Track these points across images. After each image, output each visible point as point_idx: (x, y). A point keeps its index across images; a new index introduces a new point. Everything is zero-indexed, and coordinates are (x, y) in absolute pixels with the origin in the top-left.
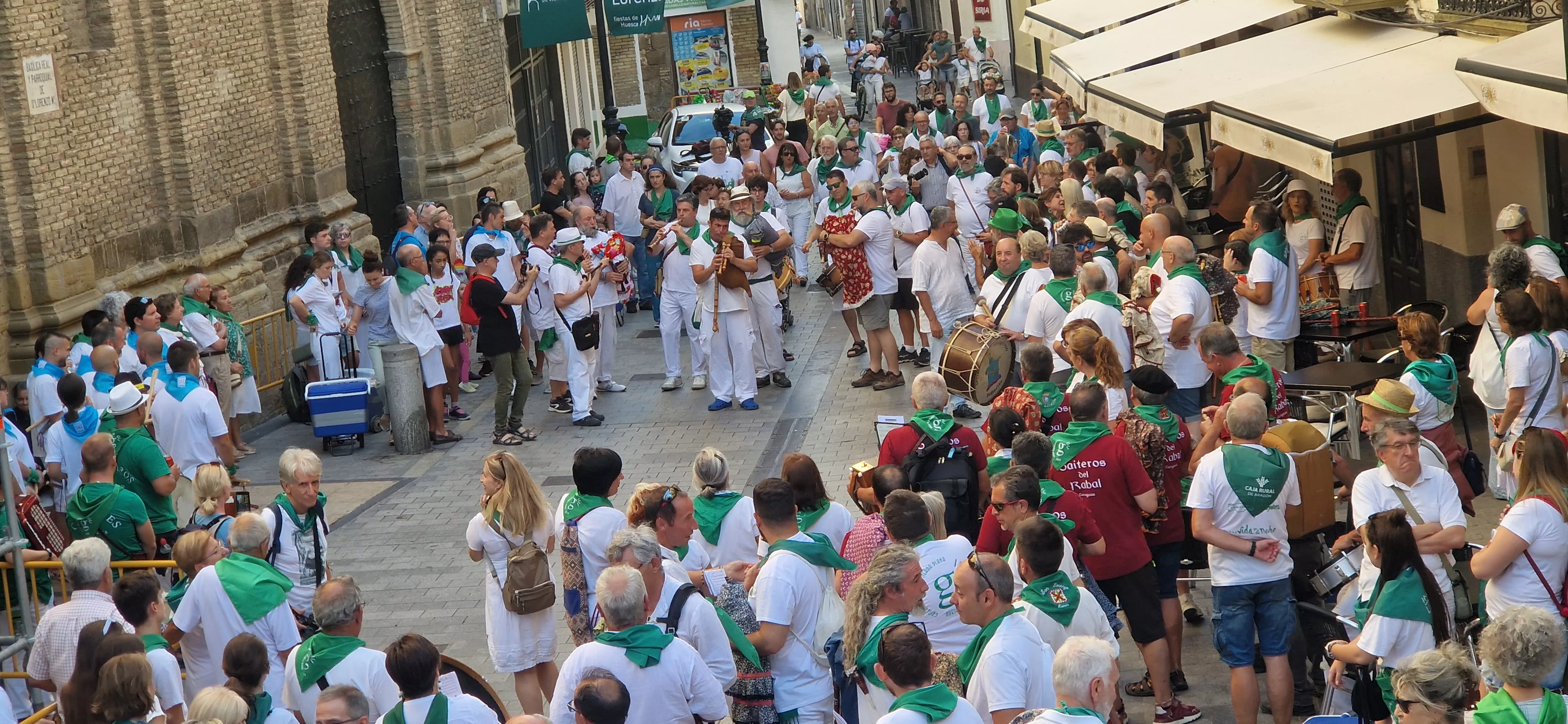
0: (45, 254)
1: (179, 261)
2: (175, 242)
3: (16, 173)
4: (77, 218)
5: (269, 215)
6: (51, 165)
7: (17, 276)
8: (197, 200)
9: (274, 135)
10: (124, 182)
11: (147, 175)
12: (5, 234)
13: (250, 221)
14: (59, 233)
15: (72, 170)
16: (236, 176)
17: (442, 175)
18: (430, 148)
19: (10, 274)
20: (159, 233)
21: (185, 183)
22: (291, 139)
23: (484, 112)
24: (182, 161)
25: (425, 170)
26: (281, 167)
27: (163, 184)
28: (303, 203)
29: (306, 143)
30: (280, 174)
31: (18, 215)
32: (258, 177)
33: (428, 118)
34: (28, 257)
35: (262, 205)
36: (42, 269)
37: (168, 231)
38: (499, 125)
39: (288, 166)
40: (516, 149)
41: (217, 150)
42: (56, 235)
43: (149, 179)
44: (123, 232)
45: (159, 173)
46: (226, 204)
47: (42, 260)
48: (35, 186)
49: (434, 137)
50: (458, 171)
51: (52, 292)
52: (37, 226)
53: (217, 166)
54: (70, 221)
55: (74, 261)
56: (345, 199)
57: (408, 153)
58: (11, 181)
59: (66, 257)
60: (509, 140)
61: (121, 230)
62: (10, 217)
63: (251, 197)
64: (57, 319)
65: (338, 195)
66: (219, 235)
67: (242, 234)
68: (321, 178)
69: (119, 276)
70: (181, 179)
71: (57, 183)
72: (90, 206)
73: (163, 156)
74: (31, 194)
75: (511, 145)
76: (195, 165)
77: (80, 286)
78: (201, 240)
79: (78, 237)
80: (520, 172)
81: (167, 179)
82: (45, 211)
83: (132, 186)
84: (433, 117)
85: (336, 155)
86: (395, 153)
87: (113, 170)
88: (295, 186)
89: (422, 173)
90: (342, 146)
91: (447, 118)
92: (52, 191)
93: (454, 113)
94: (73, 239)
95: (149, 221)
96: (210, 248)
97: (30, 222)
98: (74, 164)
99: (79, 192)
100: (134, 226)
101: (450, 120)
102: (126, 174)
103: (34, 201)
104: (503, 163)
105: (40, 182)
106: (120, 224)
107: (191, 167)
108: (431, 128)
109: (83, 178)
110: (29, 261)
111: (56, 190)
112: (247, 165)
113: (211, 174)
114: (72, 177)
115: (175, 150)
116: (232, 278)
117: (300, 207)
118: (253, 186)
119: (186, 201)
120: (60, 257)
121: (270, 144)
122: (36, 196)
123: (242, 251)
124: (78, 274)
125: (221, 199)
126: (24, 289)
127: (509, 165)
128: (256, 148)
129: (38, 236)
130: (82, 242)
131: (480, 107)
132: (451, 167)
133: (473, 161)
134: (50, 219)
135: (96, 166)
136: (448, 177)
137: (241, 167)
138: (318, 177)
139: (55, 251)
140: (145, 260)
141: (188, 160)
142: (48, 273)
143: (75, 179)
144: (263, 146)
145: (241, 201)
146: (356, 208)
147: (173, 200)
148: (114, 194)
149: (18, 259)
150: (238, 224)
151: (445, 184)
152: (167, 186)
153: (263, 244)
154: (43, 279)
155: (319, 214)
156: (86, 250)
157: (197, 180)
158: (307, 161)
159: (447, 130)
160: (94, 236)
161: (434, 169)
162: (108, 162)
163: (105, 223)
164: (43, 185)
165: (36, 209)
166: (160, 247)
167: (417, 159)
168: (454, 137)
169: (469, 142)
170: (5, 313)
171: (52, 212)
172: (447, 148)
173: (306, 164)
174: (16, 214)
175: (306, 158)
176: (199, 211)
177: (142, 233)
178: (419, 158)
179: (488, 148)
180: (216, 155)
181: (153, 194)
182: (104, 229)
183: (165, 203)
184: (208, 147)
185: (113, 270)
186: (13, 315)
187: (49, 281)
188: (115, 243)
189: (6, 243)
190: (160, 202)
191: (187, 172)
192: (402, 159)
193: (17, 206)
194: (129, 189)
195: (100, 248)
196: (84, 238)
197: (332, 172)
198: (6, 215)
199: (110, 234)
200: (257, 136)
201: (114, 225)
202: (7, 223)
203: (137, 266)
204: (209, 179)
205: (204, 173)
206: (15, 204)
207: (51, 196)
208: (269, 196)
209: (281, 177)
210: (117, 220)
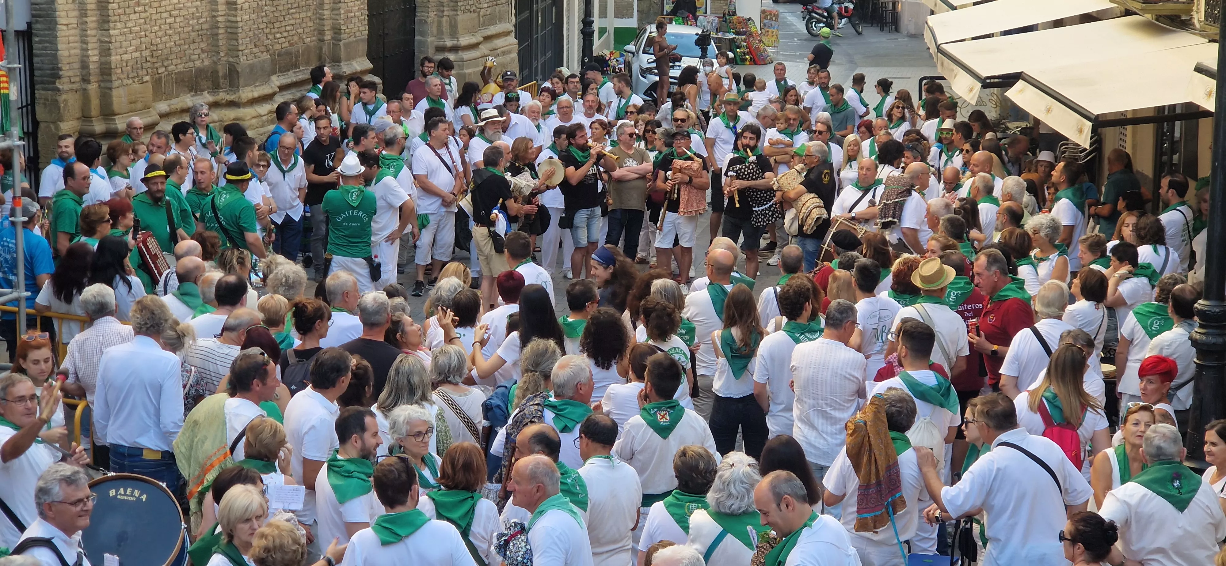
0: (114, 78)
1: (223, 96)
2: (221, 81)
3: (98, 12)
4: (143, 53)
5: (301, 68)
6: (127, 10)
7: (90, 92)
8: (242, 51)
9: (313, 7)
10: (186, 30)
11: (205, 26)
12: (85, 58)
13: (285, 71)
14: (127, 63)
15: (143, 15)
16: (278, 35)
17: (446, 54)
18: (440, 32)
19: (85, 89)
20: (209, 72)
21: (234, 36)
22: (326, 12)
23: (489, 9)
24: (234, 19)
25: (434, 49)
26: (316, 33)
27: (217, 35)
29: (337, 17)
30: (314, 38)
31: (96, 45)
32: (296, 38)
33: (442, 9)
34: (101, 78)
35: (297, 60)
36: (110, 89)
37: (217, 72)
38: (500, 21)
39: (321, 32)
40: (512, 40)
41: (264, 14)
42: (125, 64)
43: (207, 30)
44: (181, 68)
45: (215, 26)
46: (266, 56)
47: (111, 81)
48: (111, 25)
49: (444, 24)
50: (460, 53)
51: (116, 107)
52: (110, 55)
53: (262, 26)
54: (137, 54)
55: (136, 86)
56: (362, 64)
57: (423, 34)
58: (94, 19)
59: (130, 81)
60: (507, 34)
61: (179, 66)
62: (90, 46)
63: (288, 53)
64: (117, 128)
65: (359, 60)
66: (257, 79)
67: (277, 81)
68: (346, 45)
69: (174, 101)
70: (231, 33)
71: (130, 24)
72: (156, 45)
73: (219, 13)
74: (108, 30)
75: (508, 38)
76: (243, 23)
77: (139, 105)
78: (242, 81)
79: (142, 68)
80: (512, 60)
81: (221, 31)
82: (118, 45)
83: (193, 34)
84: (445, 9)
85: (361, 29)
86: (412, 33)
87: (178, 20)
88: (325, 49)
90: (366, 22)
91: (456, 11)
92: (125, 30)
93: (463, 8)
94: (137, 69)
95: (202, 61)
96: (249, 89)
97: (105, 52)
98: (146, 11)
99: (147, 33)
100: (191, 64)
101: (459, 13)
102: (188, 23)
103: (110, 36)
104: (499, 51)
105: (116, 22)
106: (179, 61)
107: (240, 24)
108: (443, 17)
109: (153, 23)
110: (101, 81)
111: (129, 29)
112: (288, 28)
113: (256, 32)
114: (142, 21)
115: (230, 10)
116: (263, 114)
118: (291, 45)
119: (234, 51)
120: (125, 81)
121: (309, 14)
122: (112, 32)
123: (274, 94)
124: (139, 96)
125: (262, 52)
126: (95, 103)
127: (504, 53)
128: (297, 16)
129: (110, 63)
130: (145, 72)
131: (486, 5)
132: (455, 49)
133: (473, 46)
134: (120, 51)
135: (165, 15)
136: (451, 57)
137: (283, 29)
138: (344, 44)
139: (122, 76)
140: (196, 92)
141: (239, 19)
142: (115, 93)
143: (145, 23)
144: (303, 15)
145: (279, 55)
146: (372, 71)
147: (223, 48)
148: (176, 37)
149: (93, 79)
150: (274, 73)
152: (220, 37)
153: (293, 90)
154: (110, 96)
155: (341, 73)
156: (147, 78)
157: (244, 35)
158: (337, 31)
159: (456, 21)
160: (157, 68)
161: (441, 49)
162: (174, 13)
163: (167, 59)
164: (118, 24)
165: (110, 42)
166: (210, 83)
167: (429, 40)
168: (460, 27)
169: (472, 32)
170: (78, 119)
171: (123, 46)
172: (454, 34)
173: (335, 33)
174: (94, 44)
175: (336, 28)
176: (243, 59)
177: (196, 71)
178: (431, 40)
179: (487, 38)
180: (262, 17)
181: (209, 42)
182: (165, 64)
183: (217, 49)
184: (256, 10)
185: (169, 96)
186: (84, 121)
187: (114, 99)
188: (173, 76)
189: (84, 66)
190: (213, 48)
191: (237, 28)
192: (417, 38)
193: (96, 38)
194: (190, 35)
195: (160, 79)
196: (146, 69)
197: (356, 41)
198: (87, 43)
199: (170, 68)
200: (299, 7)
201: (174, 62)
202: (88, 50)
203: (188, 95)
204: (254, 35)
205: (250, 30)
206: (95, 36)
207: (124, 34)
208: (302, 54)
209: (314, 41)
210: (177, 58)
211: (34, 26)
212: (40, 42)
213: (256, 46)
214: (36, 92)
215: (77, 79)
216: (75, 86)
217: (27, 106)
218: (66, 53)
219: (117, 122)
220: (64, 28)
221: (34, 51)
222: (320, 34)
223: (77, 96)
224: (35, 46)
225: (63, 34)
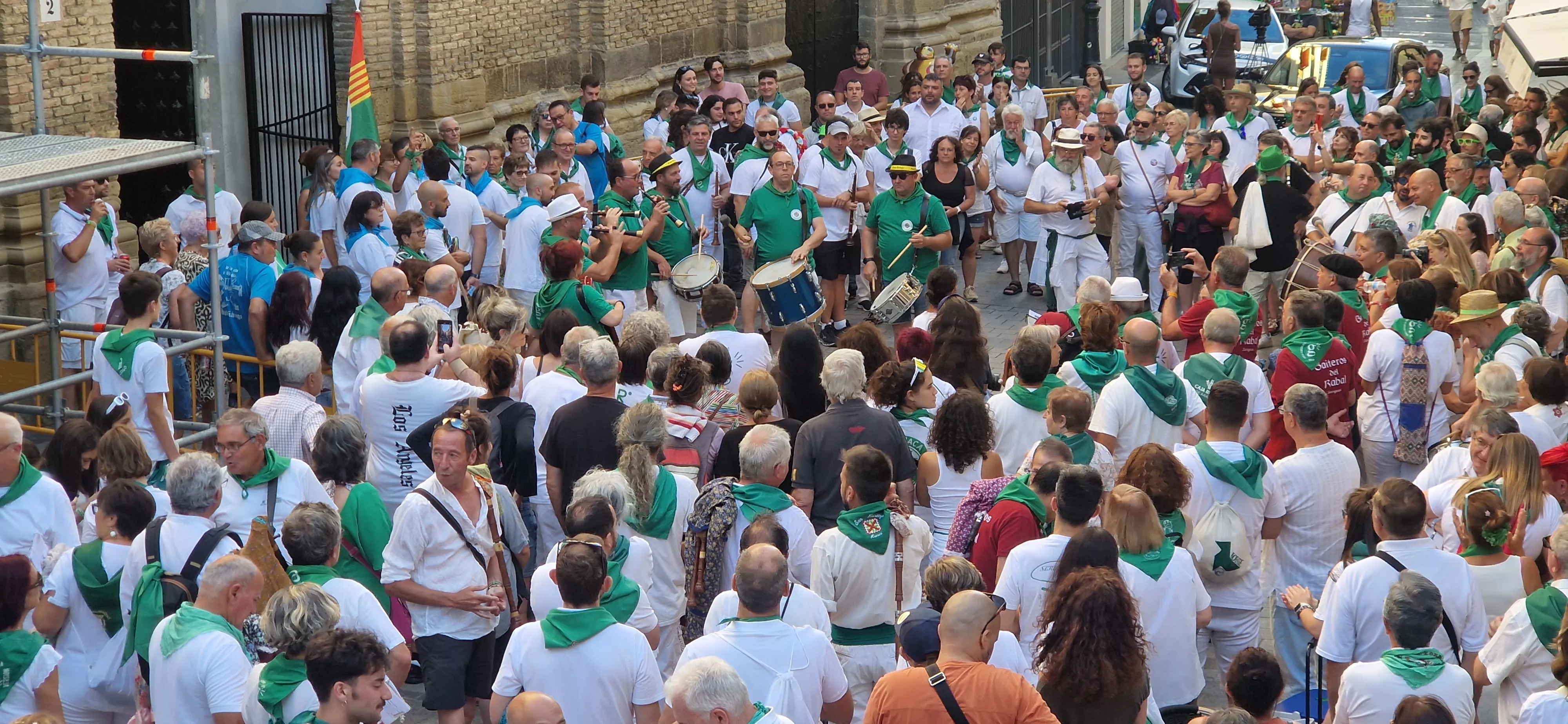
0: (434, 71)
2: (583, 74)
4: (473, 40)
5: (695, 57)
7: (404, 89)
8: (609, 36)
10: (536, 11)
11: (562, 6)
12: (398, 48)
13: (672, 61)
14: (451, 53)
16: (663, 16)
17: (900, 37)
18: (891, 9)
19: (397, 86)
20: (568, 64)
21: (599, 18)
25: (883, 31)
26: (715, 12)
27: (578, 16)
28: (733, 50)
30: (713, 19)
31: (412, 31)
32: (687, 19)
34: (418, 72)
35: (688, 47)
36: (429, 85)
37: (577, 62)
39: (723, 12)
40: (995, 20)
42: (448, 55)
43: (565, 10)
44: (528, 58)
45: (575, 5)
47: (430, 76)
48: (431, 6)
50: (918, 36)
51: (436, 108)
52: (429, 43)
53: (636, 5)
54: (465, 42)
55: (464, 81)
56: (778, 50)
57: (869, 12)
59: (456, 76)
60: (988, 12)
61: (525, 57)
62: (404, 33)
63: (677, 38)
65: (772, 45)
66: (629, 72)
67: (656, 73)
68: (755, 28)
69: (518, 100)
70: (596, 14)
72: (496, 30)
74: (427, 12)
75: (990, 17)
76: (612, 2)
77: (468, 105)
78: (608, 74)
79: (472, 59)
80: (994, 42)
82: (439, 30)
83: (544, 16)
85: (775, 6)
86: (855, 10)
88: (727, 32)
89: (879, 33)
92: (449, 12)
94: (466, 60)
95: (558, 50)
96: (618, 83)
97: (423, 39)
100: (542, 54)
103: (429, 20)
104: (975, 34)
105: (437, 2)
106: (526, 50)
107: (607, 3)
110: (419, 76)
111: (454, 11)
112: (676, 7)
113: (629, 12)
116: (635, 114)
117: (729, 53)
118: (680, 27)
119: (598, 36)
120: (448, 76)
122: (431, 15)
123: (654, 89)
124: (467, 93)
125: (637, 37)
126: (410, 103)
127: (981, 37)
129: (429, 53)
130: (475, 64)
132: (910, 31)
133: (939, 27)
134: (442, 38)
136: (906, 41)
137: (670, 8)
138: (752, 26)
139: (445, 70)
140: (549, 88)
142: (434, 90)
145: (663, 41)
146: (789, 60)
147: (585, 33)
148: (523, 20)
149: (408, 73)
150: (654, 63)
151: (901, 47)
152: (581, 19)
154: (429, 95)
155: (747, 62)
156: (480, 71)
157: (612, 16)
158: (742, 10)
160: (496, 60)
161: (892, 32)
163: (510, 48)
164: (440, 5)
165: (429, 28)
166: (568, 77)
167: (876, 20)
168: (918, 3)
169: (935, 9)
170: (389, 123)
171: (447, 31)
172: (909, 12)
173: (740, 12)
174: (410, 30)
175: (742, 6)
176: (610, 46)
177: (549, 62)
178: (879, 20)
179: (958, 18)
181: (567, 25)
182: (507, 54)
183: (576, 34)
185: (512, 94)
186: (396, 125)
187: (434, 97)
188: (518, 68)
189: (397, 56)
190: (573, 33)
191: (602, 7)
192: (862, 17)
193: (412, 22)
194: (541, 18)
195: (500, 72)
196: (479, 60)
197: (769, 22)
198: (400, 29)
199: (513, 59)
201: (519, 51)
202: (400, 37)
203: (539, 92)
204: (626, 16)
205: (621, 10)
206: (410, 20)
207: (448, 16)
208: (697, 38)
209: (713, 22)
210: (523, 46)
211: (334, 8)
212: (341, 28)
213: (628, 30)
214: (337, 90)
215: (388, 73)
216: (384, 82)
217: (327, 107)
218: (373, 42)
220: (371, 10)
221: (335, 40)
222: (721, 13)
223: (388, 94)
224: (336, 33)
225: (369, 17)
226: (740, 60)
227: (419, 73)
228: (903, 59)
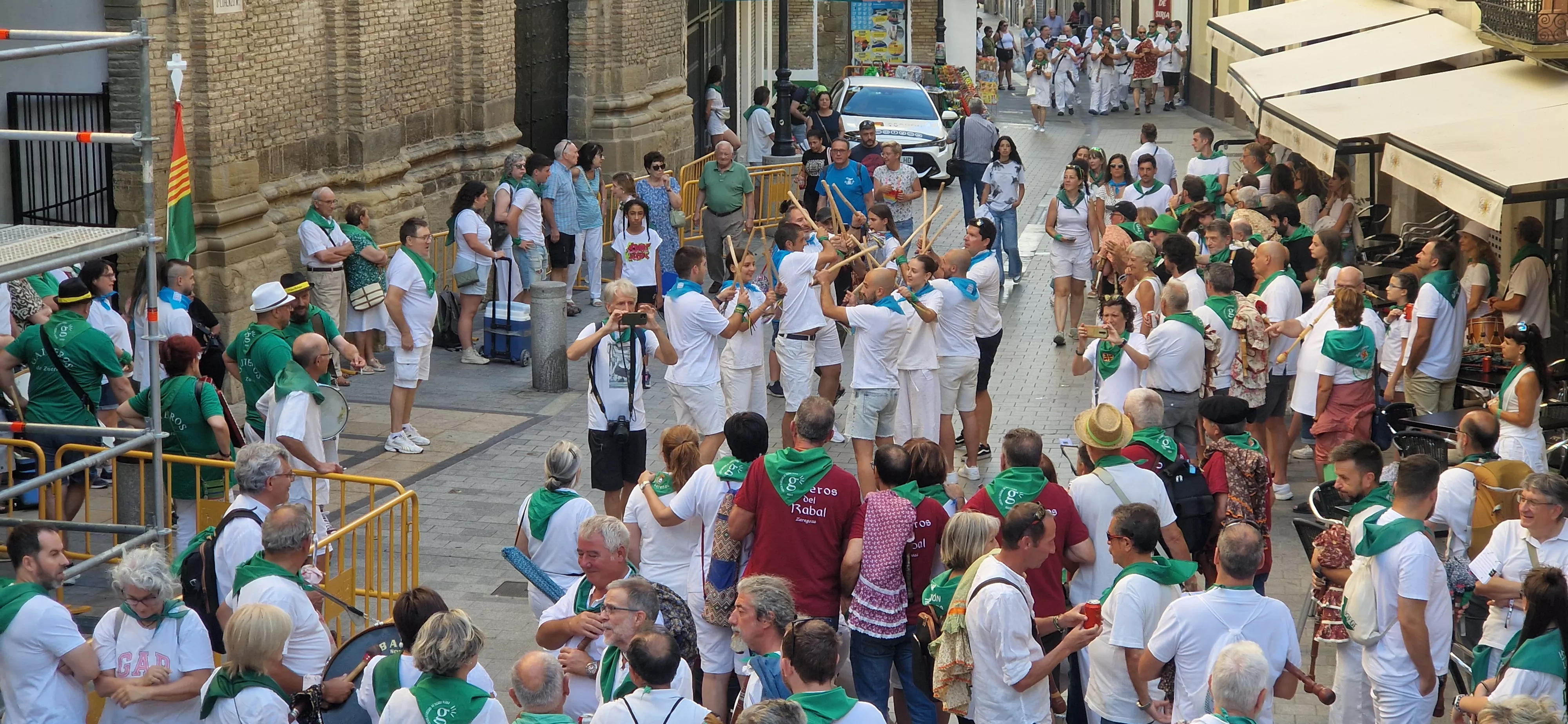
0: (213, 153)
1: (342, 175)
2: (340, 155)
3: (193, 69)
4: (248, 120)
5: (435, 138)
6: (229, 65)
8: (366, 116)
9: (449, 59)
10: (297, 90)
11: (320, 86)
13: (416, 142)
14: (229, 133)
15: (248, 72)
16: (407, 96)
17: (608, 117)
18: (600, 88)
20: (325, 144)
21: (356, 98)
22: (465, 66)
23: (658, 60)
24: (356, 76)
25: (592, 111)
26: (452, 92)
27: (335, 96)
28: (469, 131)
29: (479, 72)
30: (450, 99)
31: (190, 112)
32: (428, 99)
33: (602, 59)
35: (429, 128)
36: (208, 167)
37: (334, 144)
38: (670, 75)
39: (459, 92)
40: (685, 100)
41: (392, 69)
42: (226, 136)
43: (322, 90)
44: (291, 139)
45: (332, 85)
46: (394, 123)
47: (210, 158)
48: (210, 85)
49: (605, 79)
50: (625, 116)
51: (215, 191)
52: (208, 124)
53: (389, 85)
54: (240, 123)
55: (240, 163)
56: (511, 131)
57: (578, 92)
59: (233, 157)
61: (289, 138)
63: (419, 119)
64: (217, 218)
65: (505, 126)
66: (384, 153)
67: (406, 155)
68: (490, 108)
69: (283, 182)
70: (352, 94)
71: (232, 84)
72: (262, 110)
73: (338, 69)
74: (206, 92)
75: (681, 95)
76: (368, 81)
77: (243, 188)
78: (366, 155)
79: (247, 140)
80: (687, 123)
81: (340, 91)
82: (218, 110)
83: (305, 95)
84: (606, 59)
85: (507, 86)
86: (565, 90)
87: (287, 78)
88: (464, 112)
89: (589, 113)
90: (514, 78)
91: (620, 61)
92: (227, 91)
93: (628, 58)
94: (241, 141)
95: (318, 131)
96: (374, 165)
97: (202, 120)
98: (251, 67)
99: (253, 96)
100: (303, 135)
101: (623, 64)
102: (300, 82)
103: (208, 100)
104: (671, 113)
105: (215, 81)
106: (289, 131)
107: (364, 83)
108: (603, 69)
109: (258, 81)
110: (196, 157)
111: (231, 91)
112: (419, 87)
113: (383, 92)
114: (248, 79)
115: (351, 64)
116: (392, 197)
117: (465, 134)
118: (423, 108)
119: (356, 116)
120: (227, 158)
121: (444, 69)
122: (211, 94)
123: (405, 171)
124: (243, 175)
125: (390, 118)
127: (677, 115)
128: (429, 71)
129: (208, 134)
130: (250, 145)
131: (654, 54)
132: (619, 111)
133: (641, 107)
134: (221, 118)
135: (272, 72)
136: (614, 120)
137: (413, 87)
138: (488, 106)
139: (223, 151)
140: (309, 170)
141: (362, 76)
142: (214, 172)
143: (250, 82)
144: (436, 70)
145: (409, 121)
146: (521, 141)
147: (343, 113)
148: (286, 100)
150: (403, 145)
151: (611, 127)
152: (339, 99)
153: (426, 166)
154: (208, 177)
155: (484, 143)
156: (253, 153)
157: (368, 96)
158: (478, 89)
159: (619, 75)
160: (262, 140)
161: (601, 111)
162: (284, 69)
163: (275, 128)
164: (218, 84)
165: (209, 108)
166: (325, 159)
167: (586, 99)
168: (625, 82)
169: (639, 88)
171: (224, 111)
172: (617, 92)
173: (476, 93)
174: (188, 110)
175: (478, 86)
176: (367, 127)
177: (309, 143)
178: (589, 100)
179: (657, 96)
180: (390, 73)
181: (325, 105)
182: (272, 134)
183: (334, 115)
184: (383, 64)
185: (277, 175)
187: (214, 180)
188: (282, 149)
190: (330, 114)
191: (360, 87)
192: (571, 97)
193: (191, 102)
194: (301, 98)
195: (266, 152)
196: (252, 141)
197: (501, 102)
199: (278, 140)
200: (431, 60)
201: (283, 132)
203: (300, 174)
204: (381, 96)
205: (376, 90)
206: (189, 100)
207: (225, 96)
208: (436, 120)
209: (450, 102)
210: (286, 127)
211: (112, 87)
212: (120, 108)
213: (382, 110)
214: (114, 172)
217: (101, 191)
219: (217, 209)
220: (152, 89)
221: (112, 120)
222: (457, 93)
224: (113, 113)
226: (477, 142)
227: (197, 154)
228: (612, 138)
